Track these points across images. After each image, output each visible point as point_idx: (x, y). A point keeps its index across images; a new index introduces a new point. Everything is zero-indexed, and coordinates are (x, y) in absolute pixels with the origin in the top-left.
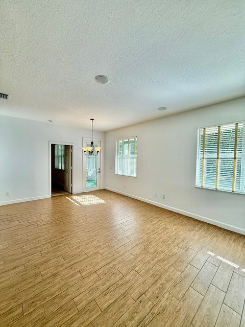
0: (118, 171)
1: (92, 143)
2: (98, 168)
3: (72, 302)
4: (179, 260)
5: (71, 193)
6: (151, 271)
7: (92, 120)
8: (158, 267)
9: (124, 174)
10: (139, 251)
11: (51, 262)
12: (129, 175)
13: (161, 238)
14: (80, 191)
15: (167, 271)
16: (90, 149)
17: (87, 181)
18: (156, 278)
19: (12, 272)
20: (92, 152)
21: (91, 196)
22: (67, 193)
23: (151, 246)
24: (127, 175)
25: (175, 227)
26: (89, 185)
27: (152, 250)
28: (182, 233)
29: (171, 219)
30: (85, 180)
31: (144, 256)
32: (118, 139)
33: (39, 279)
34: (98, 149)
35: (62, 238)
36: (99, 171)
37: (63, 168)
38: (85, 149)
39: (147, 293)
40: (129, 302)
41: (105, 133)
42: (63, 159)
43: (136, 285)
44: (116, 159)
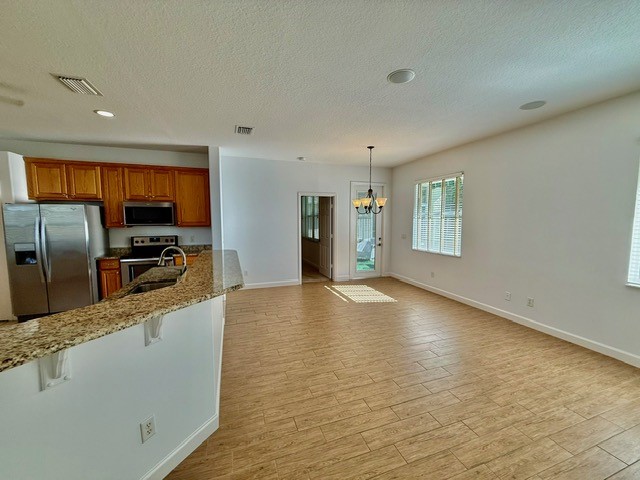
0: (419, 244)
1: (370, 191)
2: (378, 236)
3: (359, 437)
4: (568, 431)
5: (332, 280)
6: (500, 433)
7: (371, 148)
8: (514, 431)
9: (431, 250)
10: (471, 395)
11: (319, 377)
12: (444, 252)
13: (521, 383)
14: (346, 277)
15: (536, 442)
16: (367, 202)
17: (359, 260)
18: (511, 448)
19: (272, 377)
20: (370, 208)
21: (365, 287)
22: (324, 280)
23: (498, 393)
24: (438, 251)
25: (559, 368)
26: (361, 267)
27: (500, 400)
28: (579, 383)
29: (550, 351)
30: (354, 260)
31: (481, 405)
32: (420, 181)
33: (308, 395)
34: (381, 202)
35: (330, 347)
36: (378, 242)
37: (317, 237)
38: (358, 203)
39: (490, 464)
40: (455, 466)
41: (391, 170)
42: (317, 221)
43: (467, 446)
44: (415, 221)
